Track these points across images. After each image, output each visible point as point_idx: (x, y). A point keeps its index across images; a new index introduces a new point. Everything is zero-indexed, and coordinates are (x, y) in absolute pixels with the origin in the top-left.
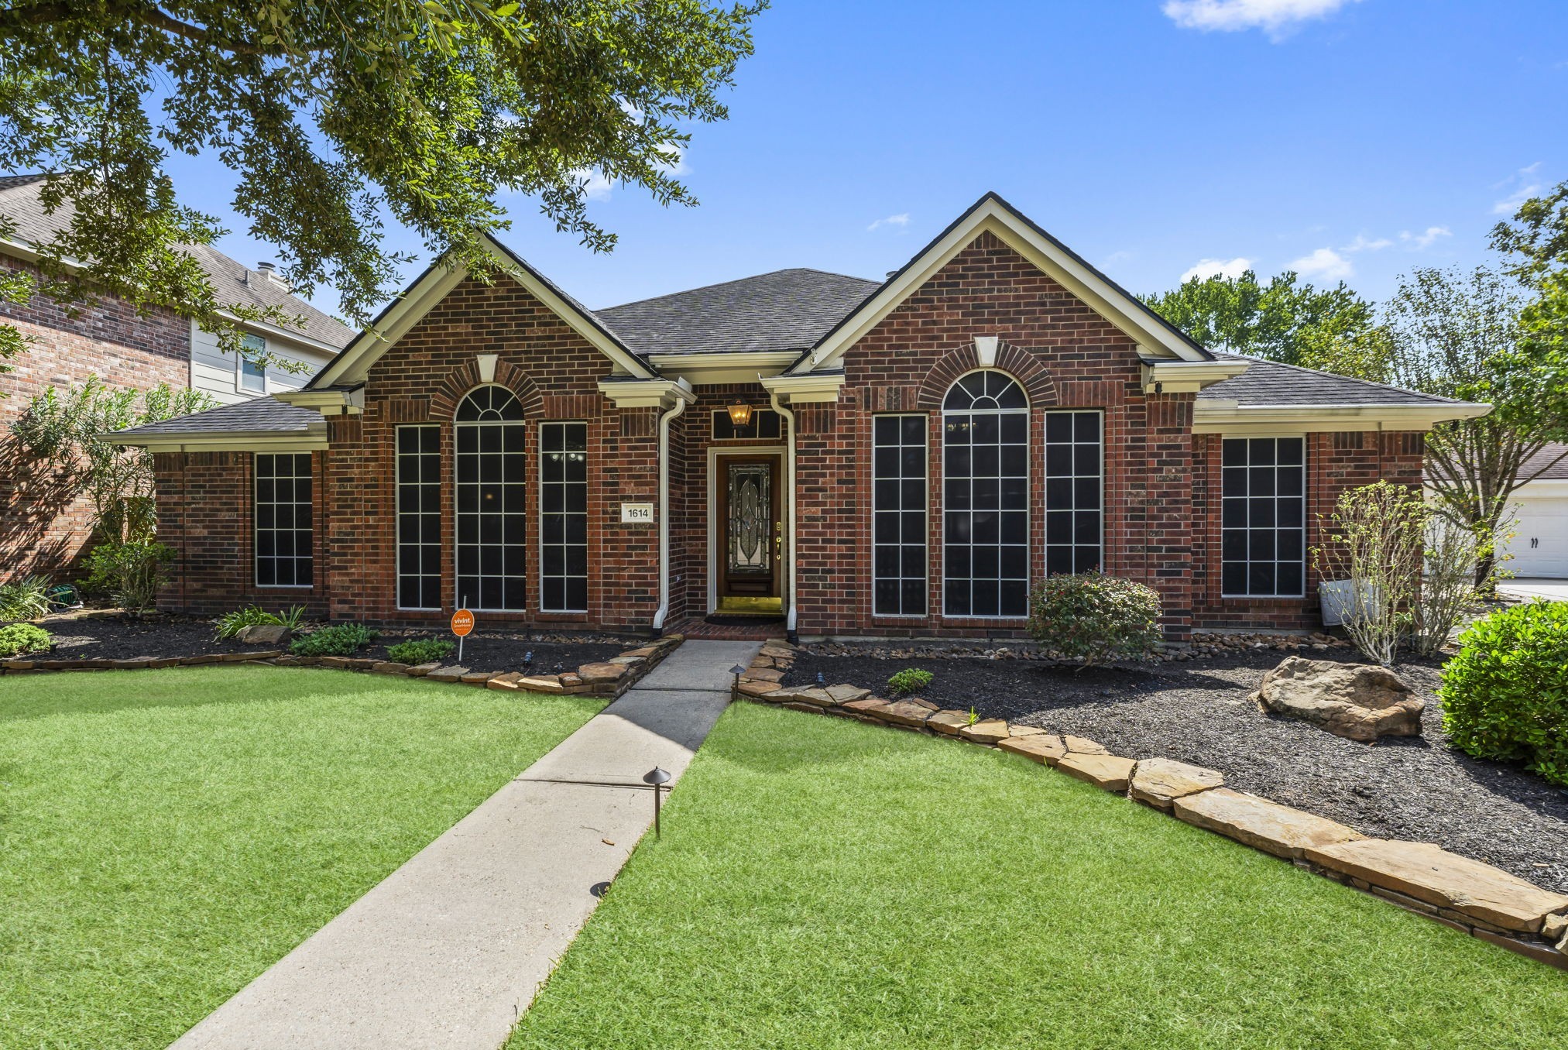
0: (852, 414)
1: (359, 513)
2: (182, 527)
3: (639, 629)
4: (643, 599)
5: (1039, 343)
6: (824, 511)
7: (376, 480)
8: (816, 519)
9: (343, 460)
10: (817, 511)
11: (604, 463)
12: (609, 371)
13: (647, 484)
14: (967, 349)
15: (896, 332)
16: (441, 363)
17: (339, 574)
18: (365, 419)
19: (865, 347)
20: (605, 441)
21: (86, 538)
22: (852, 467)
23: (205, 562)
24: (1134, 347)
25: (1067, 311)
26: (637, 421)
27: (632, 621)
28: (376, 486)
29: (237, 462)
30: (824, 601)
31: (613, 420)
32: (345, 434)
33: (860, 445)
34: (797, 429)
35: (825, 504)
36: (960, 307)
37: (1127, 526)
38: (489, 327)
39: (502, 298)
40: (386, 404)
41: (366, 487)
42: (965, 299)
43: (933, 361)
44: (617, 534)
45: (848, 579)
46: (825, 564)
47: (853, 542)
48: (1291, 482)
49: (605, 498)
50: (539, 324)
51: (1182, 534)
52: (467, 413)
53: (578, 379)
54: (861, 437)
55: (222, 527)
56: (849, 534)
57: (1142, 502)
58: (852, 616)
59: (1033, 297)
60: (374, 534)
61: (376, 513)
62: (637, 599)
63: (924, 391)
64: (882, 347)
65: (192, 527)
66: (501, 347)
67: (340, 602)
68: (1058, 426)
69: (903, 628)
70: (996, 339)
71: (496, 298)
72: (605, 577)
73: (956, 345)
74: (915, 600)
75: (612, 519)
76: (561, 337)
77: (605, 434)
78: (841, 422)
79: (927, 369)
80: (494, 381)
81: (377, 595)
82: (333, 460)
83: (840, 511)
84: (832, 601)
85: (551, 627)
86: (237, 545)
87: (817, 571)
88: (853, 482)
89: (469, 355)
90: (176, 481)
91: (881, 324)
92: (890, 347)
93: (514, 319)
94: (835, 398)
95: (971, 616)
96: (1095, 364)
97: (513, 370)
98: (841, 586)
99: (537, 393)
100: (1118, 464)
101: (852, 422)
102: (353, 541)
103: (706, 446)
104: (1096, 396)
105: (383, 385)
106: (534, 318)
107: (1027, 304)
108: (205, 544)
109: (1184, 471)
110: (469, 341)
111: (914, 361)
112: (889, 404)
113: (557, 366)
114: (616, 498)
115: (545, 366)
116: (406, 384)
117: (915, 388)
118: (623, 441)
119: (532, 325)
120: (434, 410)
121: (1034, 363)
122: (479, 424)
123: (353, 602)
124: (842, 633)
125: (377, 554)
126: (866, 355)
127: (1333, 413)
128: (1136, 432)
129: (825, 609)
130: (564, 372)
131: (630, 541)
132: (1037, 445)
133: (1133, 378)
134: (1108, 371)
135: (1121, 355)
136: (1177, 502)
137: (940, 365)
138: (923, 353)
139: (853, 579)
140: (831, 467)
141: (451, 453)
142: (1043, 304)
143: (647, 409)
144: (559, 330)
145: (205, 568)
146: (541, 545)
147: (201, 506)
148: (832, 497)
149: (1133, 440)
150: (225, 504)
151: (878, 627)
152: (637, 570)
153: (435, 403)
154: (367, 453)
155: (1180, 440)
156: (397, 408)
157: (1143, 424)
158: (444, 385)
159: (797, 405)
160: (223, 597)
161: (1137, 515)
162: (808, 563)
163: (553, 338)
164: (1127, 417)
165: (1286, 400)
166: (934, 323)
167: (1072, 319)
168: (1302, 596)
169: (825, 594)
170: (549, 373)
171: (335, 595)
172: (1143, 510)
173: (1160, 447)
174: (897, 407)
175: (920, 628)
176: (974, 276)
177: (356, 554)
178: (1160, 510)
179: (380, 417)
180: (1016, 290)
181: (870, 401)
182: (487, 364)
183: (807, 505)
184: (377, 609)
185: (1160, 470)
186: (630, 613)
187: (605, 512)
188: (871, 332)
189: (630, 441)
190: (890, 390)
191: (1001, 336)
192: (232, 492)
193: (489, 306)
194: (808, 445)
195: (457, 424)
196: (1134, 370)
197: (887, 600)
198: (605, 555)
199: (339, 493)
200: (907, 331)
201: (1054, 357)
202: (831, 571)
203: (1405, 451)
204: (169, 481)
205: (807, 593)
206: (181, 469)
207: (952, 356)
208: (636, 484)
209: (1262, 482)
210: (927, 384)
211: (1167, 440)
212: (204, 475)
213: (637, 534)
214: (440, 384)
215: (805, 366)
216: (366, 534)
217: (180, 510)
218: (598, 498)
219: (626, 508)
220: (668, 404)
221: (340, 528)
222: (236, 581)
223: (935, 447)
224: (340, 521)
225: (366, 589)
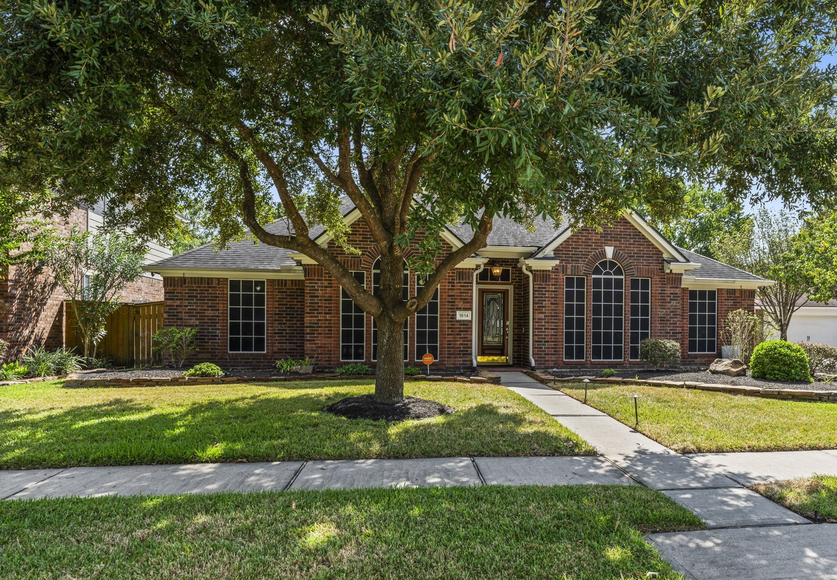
0: (556, 276)
1: (322, 313)
2: (181, 318)
3: (464, 368)
4: (466, 354)
5: (628, 250)
6: (545, 316)
7: (330, 297)
8: (542, 319)
9: (313, 287)
10: (542, 316)
11: (448, 293)
12: (451, 250)
13: (467, 302)
14: (602, 251)
16: (367, 241)
17: (310, 344)
19: (562, 248)
20: (448, 283)
22: (556, 298)
24: (662, 254)
25: (638, 238)
26: (464, 274)
27: (461, 364)
29: (218, 284)
30: (545, 354)
32: (315, 273)
33: (560, 288)
34: (534, 280)
35: (545, 313)
36: (600, 234)
37: (659, 324)
41: (325, 300)
43: (589, 255)
44: (454, 325)
45: (554, 345)
46: (545, 338)
47: (556, 329)
48: (712, 308)
49: (448, 309)
51: (678, 327)
52: (378, 266)
54: (560, 285)
55: (209, 319)
56: (555, 326)
57: (664, 314)
58: (556, 361)
59: (627, 232)
60: (329, 323)
61: (331, 313)
62: (463, 354)
63: (585, 267)
64: (569, 248)
65: (187, 319)
68: (634, 284)
69: (575, 365)
70: (613, 248)
72: (448, 344)
73: (598, 249)
74: (580, 353)
75: (452, 318)
77: (449, 279)
78: (552, 278)
79: (587, 258)
81: (330, 354)
82: (307, 286)
83: (551, 316)
84: (548, 354)
86: (218, 329)
87: (542, 342)
88: (557, 304)
90: (178, 293)
91: (568, 238)
92: (572, 248)
94: (551, 269)
95: (602, 360)
96: (648, 260)
98: (552, 348)
100: (656, 299)
101: (557, 279)
102: (317, 327)
104: (649, 272)
105: (336, 250)
107: (624, 235)
109: (679, 303)
111: (582, 254)
112: (572, 272)
114: (454, 309)
117: (582, 265)
118: (457, 283)
120: (364, 264)
121: (626, 258)
123: (317, 357)
124: (551, 368)
125: (331, 334)
126: (562, 251)
127: (726, 282)
128: (662, 287)
129: (545, 358)
131: (460, 328)
132: (626, 291)
133: (661, 266)
134: (653, 263)
135: (657, 257)
136: (676, 315)
137: (592, 257)
138: (585, 251)
139: (556, 345)
140: (548, 297)
141: (370, 285)
142: (630, 235)
143: (469, 269)
146: (416, 329)
147: (194, 307)
148: (548, 310)
149: (661, 290)
150: (211, 307)
151: (566, 365)
152: (464, 341)
153: (364, 261)
154: (326, 283)
155: (677, 291)
157: (665, 284)
158: (369, 252)
159: (535, 270)
160: (208, 359)
161: (662, 319)
162: (537, 338)
164: (659, 281)
165: (711, 276)
166: (590, 239)
167: (640, 241)
168: (715, 352)
169: (545, 351)
171: (307, 354)
172: (664, 318)
173: (670, 293)
174: (575, 273)
175: (582, 365)
177: (320, 334)
178: (670, 318)
180: (620, 229)
181: (565, 271)
183: (538, 313)
184: (331, 361)
185: (670, 302)
186: (460, 361)
187: (448, 315)
188: (565, 242)
189: (461, 283)
190: (572, 266)
191: (615, 247)
192: (216, 300)
194: (539, 288)
195: (373, 271)
196: (662, 263)
197: (569, 354)
198: (448, 334)
199: (310, 303)
200: (579, 242)
201: (634, 256)
202: (547, 342)
203: (749, 297)
204: (174, 293)
205: (537, 351)
206: (181, 286)
207: (596, 253)
208: (463, 302)
209: (702, 307)
210: (586, 264)
211: (672, 291)
212: (197, 290)
213: (464, 325)
214: (366, 251)
215: (540, 255)
216: (325, 323)
217: (180, 309)
218: (445, 308)
219: (458, 313)
220: (478, 266)
221: (311, 320)
222: (217, 349)
223: (588, 290)
224: (310, 317)
225: (324, 350)
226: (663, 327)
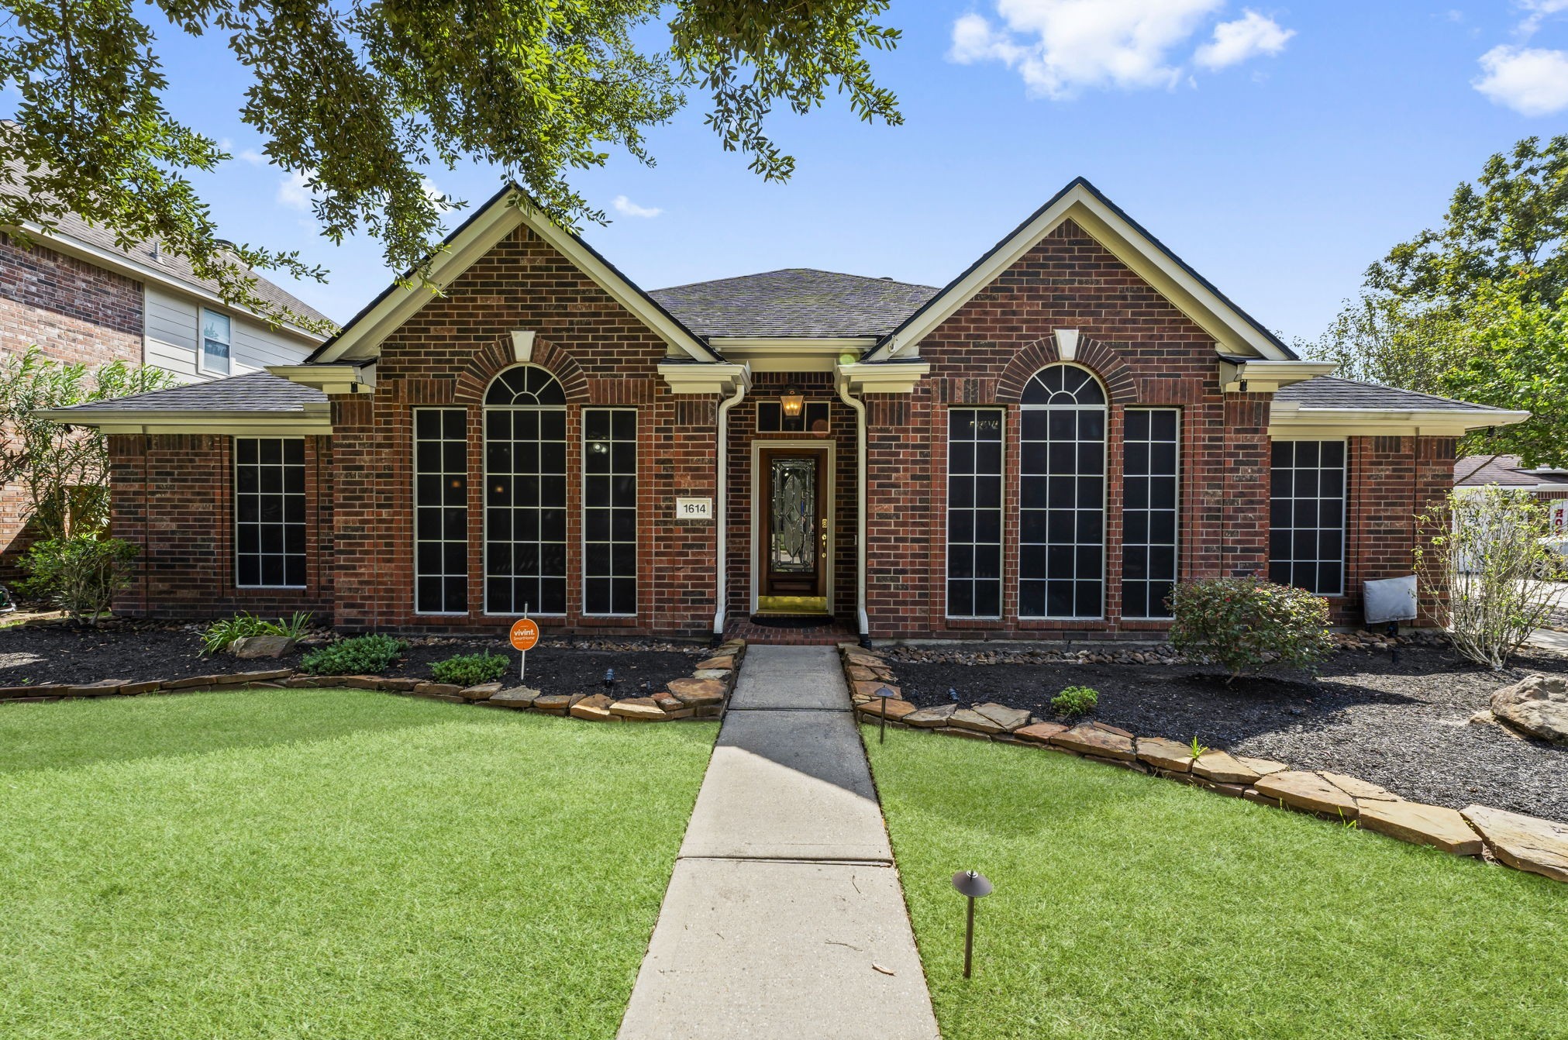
0: (927, 407)
1: (370, 506)
2: (144, 519)
3: (696, 634)
4: (701, 601)
5: (1120, 337)
6: (896, 508)
7: (389, 468)
8: (888, 516)
9: (350, 446)
10: (890, 507)
11: (657, 454)
12: (663, 353)
13: (705, 477)
14: (1047, 341)
15: (974, 321)
16: (468, 338)
17: (346, 575)
18: (377, 399)
19: (941, 336)
20: (658, 430)
21: (18, 531)
22: (926, 462)
23: (173, 560)
24: (1213, 345)
25: (1148, 306)
26: (693, 409)
27: (688, 625)
28: (391, 476)
29: (212, 447)
30: (896, 603)
31: (667, 407)
32: (353, 416)
33: (936, 438)
34: (869, 420)
35: (897, 500)
36: (1041, 297)
37: (1204, 526)
38: (525, 300)
39: (540, 269)
40: (403, 384)
41: (378, 476)
42: (1046, 290)
43: (1012, 353)
44: (671, 531)
45: (921, 580)
46: (897, 564)
47: (926, 540)
48: (1333, 483)
49: (657, 492)
50: (584, 300)
51: (1256, 534)
52: (498, 395)
53: (628, 361)
54: (936, 430)
55: (195, 520)
56: (922, 532)
57: (1218, 502)
58: (924, 619)
59: (1115, 290)
60: (387, 529)
61: (390, 506)
62: (693, 601)
63: (1003, 384)
64: (959, 337)
65: (156, 520)
66: (539, 323)
67: (346, 606)
68: (1134, 424)
69: (976, 630)
70: (1077, 332)
71: (533, 268)
72: (658, 577)
73: (1035, 337)
74: (988, 600)
76: (607, 315)
77: (658, 422)
78: (916, 415)
79: (1006, 361)
80: (531, 361)
81: (392, 598)
82: (338, 446)
83: (914, 508)
84: (904, 603)
85: (596, 632)
86: (214, 540)
87: (888, 571)
88: (927, 478)
89: (501, 330)
90: (136, 467)
91: (958, 313)
92: (968, 337)
93: (554, 292)
94: (910, 389)
95: (1046, 618)
96: (1174, 361)
97: (553, 349)
98: (914, 587)
99: (581, 376)
100: (1195, 463)
101: (927, 415)
102: (362, 537)
103: (750, 439)
104: (1175, 394)
105: (399, 362)
106: (578, 292)
107: (1108, 298)
108: (173, 539)
109: (1260, 471)
110: (502, 315)
111: (993, 353)
112: (966, 397)
113: (604, 346)
114: (670, 492)
115: (591, 346)
116: (427, 361)
117: (994, 383)
118: (679, 430)
119: (575, 300)
120: (460, 391)
121: (1113, 358)
122: (512, 408)
123: (362, 606)
124: (914, 636)
125: (392, 553)
126: (942, 344)
127: (1387, 417)
128: (1213, 431)
129: (897, 611)
130: (612, 353)
131: (686, 538)
132: (1112, 443)
133: (1212, 376)
134: (1187, 368)
135: (1200, 353)
136: (1252, 502)
137: (1019, 358)
138: (1001, 345)
139: (926, 579)
140: (905, 462)
141: (479, 441)
142: (1124, 298)
143: (706, 396)
144: (607, 307)
145: (173, 567)
146: (584, 542)
147: (168, 496)
148: (905, 493)
149: (1211, 439)
150: (199, 494)
151: (951, 629)
152: (694, 570)
153: (461, 383)
154: (379, 438)
156: (416, 388)
157: (1221, 423)
158: (473, 363)
159: (869, 395)
160: (195, 600)
161: (1214, 515)
162: (879, 563)
163: (599, 315)
164: (1206, 415)
166: (1014, 313)
167: (1152, 314)
168: (1341, 594)
169: (897, 595)
170: (594, 353)
171: (341, 598)
172: (1219, 510)
173: (1237, 447)
174: (974, 400)
175: (993, 630)
176: (1055, 266)
177: (367, 552)
178: (1236, 510)
179: (396, 398)
180: (1098, 282)
181: (946, 393)
182: (523, 343)
183: (880, 501)
184: (392, 613)
185: (1237, 470)
186: (685, 617)
187: (657, 507)
188: (948, 321)
189: (686, 430)
190: (968, 382)
191: (1082, 329)
192: (207, 481)
193: (524, 277)
194: (880, 438)
195: (486, 408)
196: (1212, 369)
197: (959, 603)
198: (657, 554)
199: (345, 483)
200: (985, 321)
201: (1134, 353)
202: (904, 572)
203: (1439, 456)
204: (128, 467)
205: (878, 595)
206: (142, 453)
207: (1032, 349)
208: (693, 477)
209: (1306, 483)
210: (1004, 376)
211: (1244, 439)
212: (171, 461)
213: (694, 531)
214: (467, 361)
215: (882, 354)
216: (378, 529)
217: (141, 500)
218: (650, 492)
219: (681, 503)
220: (729, 391)
221: (346, 522)
222: (212, 581)
223: (1011, 442)
224: (346, 514)
225: (379, 591)
226: (1215, 533)
